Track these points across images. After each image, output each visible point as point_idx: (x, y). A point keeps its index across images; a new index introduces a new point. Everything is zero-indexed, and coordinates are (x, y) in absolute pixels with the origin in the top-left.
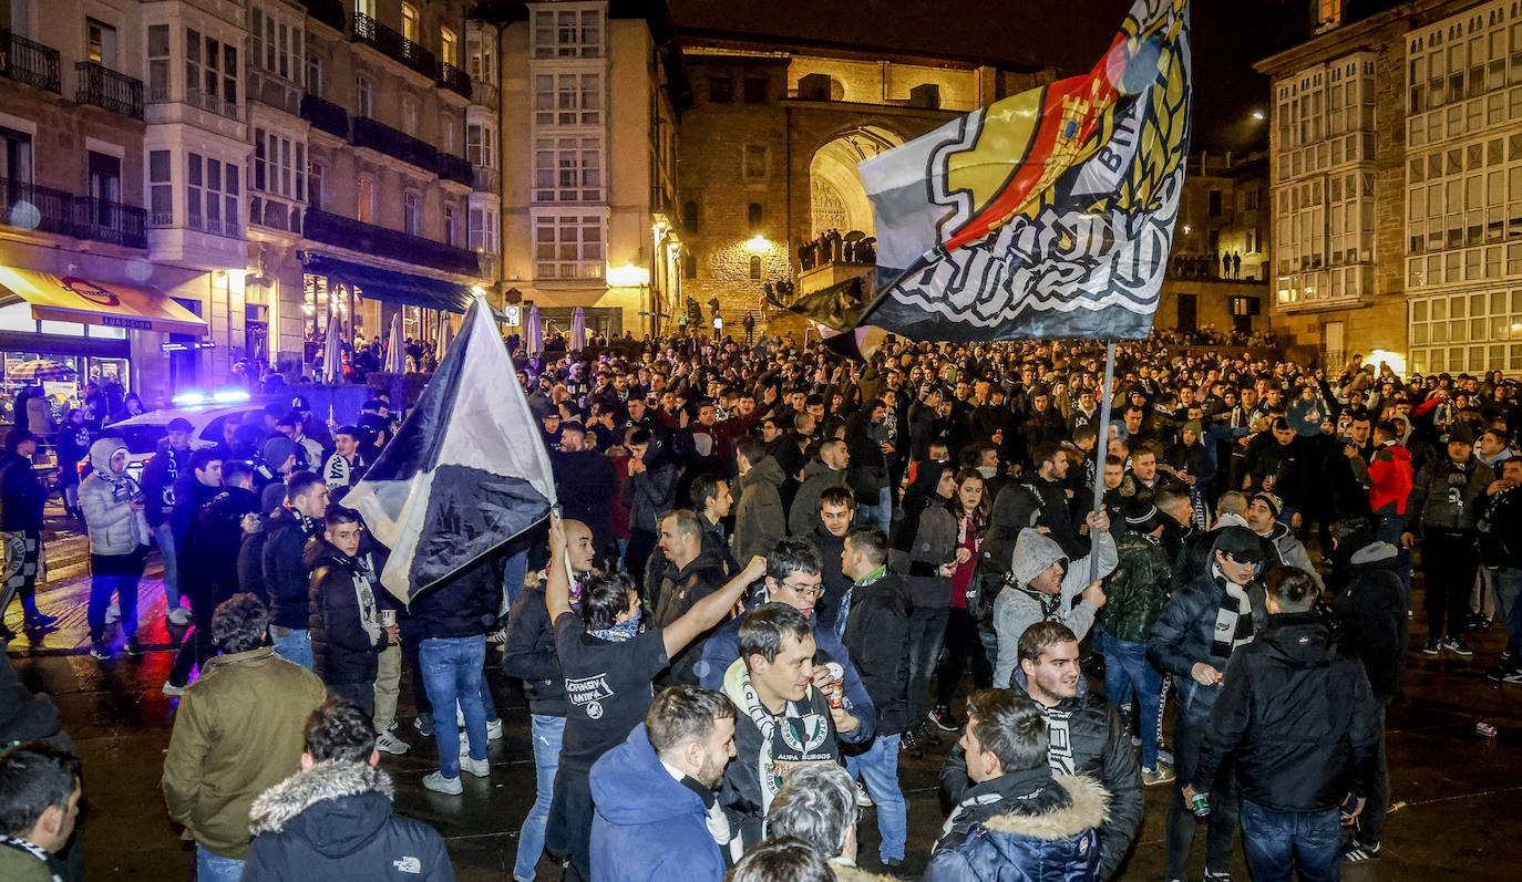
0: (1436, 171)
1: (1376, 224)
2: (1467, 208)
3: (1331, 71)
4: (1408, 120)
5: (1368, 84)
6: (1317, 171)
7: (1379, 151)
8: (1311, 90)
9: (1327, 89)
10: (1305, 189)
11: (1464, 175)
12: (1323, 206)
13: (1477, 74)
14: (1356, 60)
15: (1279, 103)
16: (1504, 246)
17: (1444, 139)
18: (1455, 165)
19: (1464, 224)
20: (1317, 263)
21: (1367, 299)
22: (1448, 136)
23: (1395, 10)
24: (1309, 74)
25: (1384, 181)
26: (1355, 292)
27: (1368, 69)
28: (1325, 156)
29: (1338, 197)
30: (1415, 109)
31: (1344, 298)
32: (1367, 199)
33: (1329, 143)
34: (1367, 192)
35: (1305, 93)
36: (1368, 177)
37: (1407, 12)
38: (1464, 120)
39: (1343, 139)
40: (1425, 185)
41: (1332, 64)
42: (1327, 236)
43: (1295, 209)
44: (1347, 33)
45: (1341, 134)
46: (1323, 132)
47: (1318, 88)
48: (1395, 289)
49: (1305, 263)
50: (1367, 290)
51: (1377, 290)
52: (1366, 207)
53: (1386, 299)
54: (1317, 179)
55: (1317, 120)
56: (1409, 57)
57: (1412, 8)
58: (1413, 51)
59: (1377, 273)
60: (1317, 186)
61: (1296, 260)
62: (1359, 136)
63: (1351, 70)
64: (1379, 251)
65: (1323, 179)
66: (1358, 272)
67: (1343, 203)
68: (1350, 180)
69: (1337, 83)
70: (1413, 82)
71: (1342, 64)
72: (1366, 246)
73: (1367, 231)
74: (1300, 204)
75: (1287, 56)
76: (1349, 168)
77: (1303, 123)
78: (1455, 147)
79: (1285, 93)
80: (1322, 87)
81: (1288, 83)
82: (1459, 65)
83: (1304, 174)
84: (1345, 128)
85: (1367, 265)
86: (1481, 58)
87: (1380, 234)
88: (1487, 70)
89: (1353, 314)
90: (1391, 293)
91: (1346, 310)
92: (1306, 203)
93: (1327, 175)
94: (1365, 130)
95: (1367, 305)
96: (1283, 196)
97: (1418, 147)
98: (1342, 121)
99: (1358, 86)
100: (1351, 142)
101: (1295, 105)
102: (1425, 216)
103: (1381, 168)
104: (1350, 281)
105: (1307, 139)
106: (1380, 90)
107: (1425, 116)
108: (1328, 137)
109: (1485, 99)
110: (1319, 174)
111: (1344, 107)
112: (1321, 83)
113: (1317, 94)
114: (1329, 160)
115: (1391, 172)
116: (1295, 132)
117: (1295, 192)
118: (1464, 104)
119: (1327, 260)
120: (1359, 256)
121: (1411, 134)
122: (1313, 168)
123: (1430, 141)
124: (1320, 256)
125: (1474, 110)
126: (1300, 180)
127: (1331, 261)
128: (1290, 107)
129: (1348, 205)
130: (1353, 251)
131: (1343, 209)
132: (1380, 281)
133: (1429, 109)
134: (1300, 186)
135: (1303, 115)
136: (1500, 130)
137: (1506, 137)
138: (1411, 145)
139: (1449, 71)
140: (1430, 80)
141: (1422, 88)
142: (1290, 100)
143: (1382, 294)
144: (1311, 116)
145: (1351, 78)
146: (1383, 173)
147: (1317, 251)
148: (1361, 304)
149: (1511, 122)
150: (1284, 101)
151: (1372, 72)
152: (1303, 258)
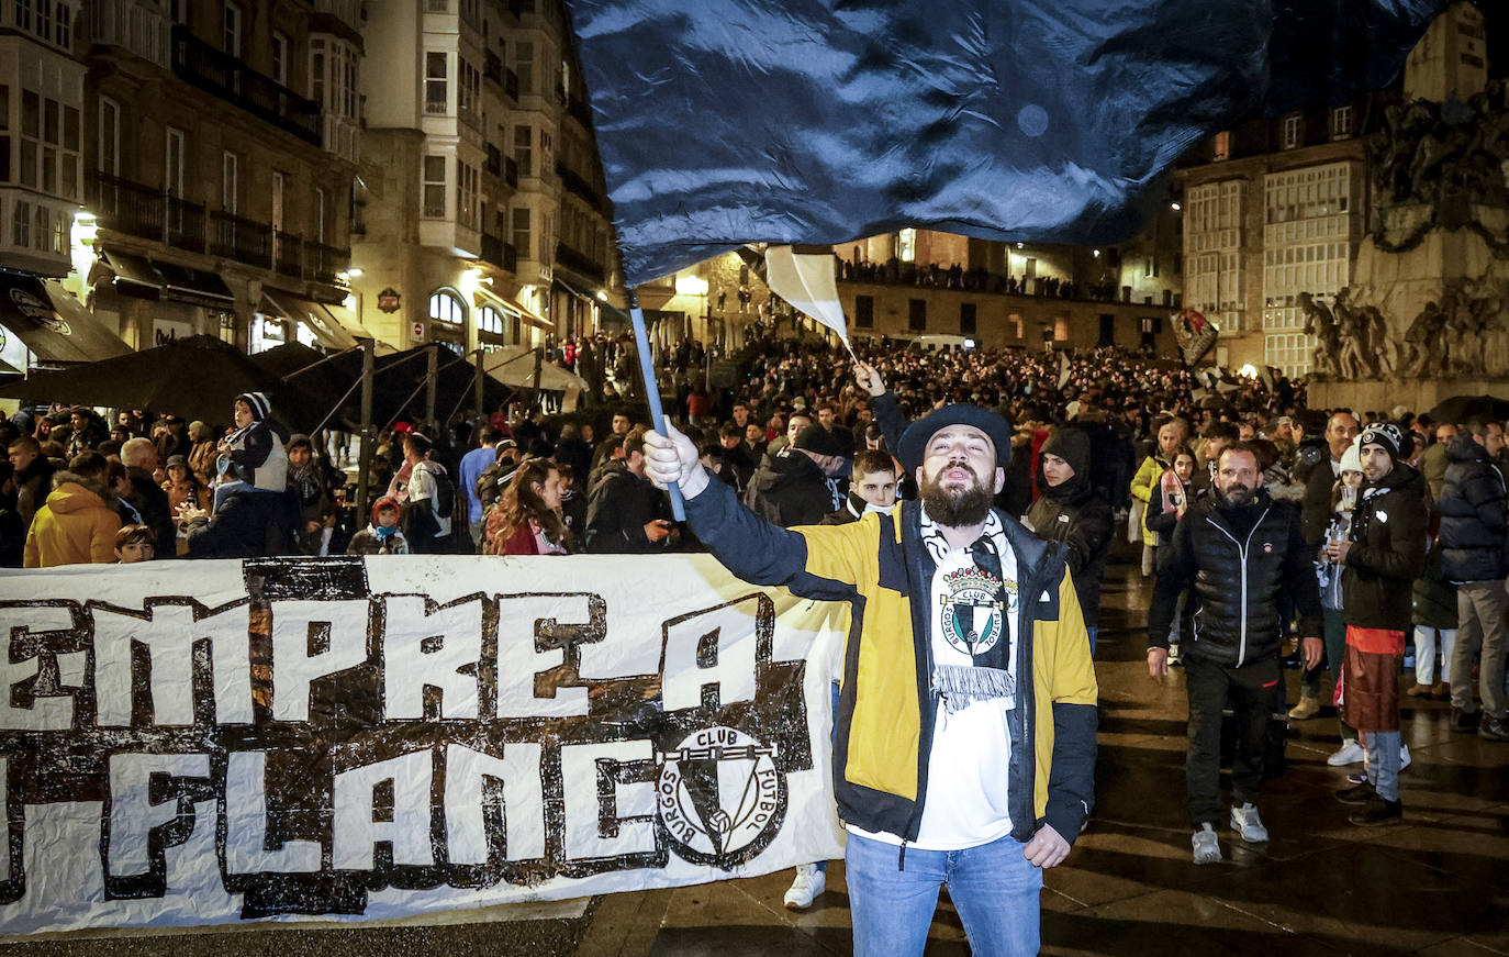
0: (1280, 260)
1: (1247, 287)
3: (1221, 189)
4: (1265, 228)
5: (1243, 199)
6: (1212, 249)
7: (1250, 243)
8: (1210, 198)
9: (1219, 200)
10: (1206, 260)
11: (1295, 264)
12: (1216, 272)
13: (1301, 206)
14: (1236, 185)
15: (1190, 201)
17: (1285, 242)
18: (1290, 258)
20: (1212, 308)
21: (1242, 334)
22: (1287, 240)
24: (1209, 187)
25: (1253, 261)
26: (1234, 328)
27: (1244, 191)
28: (1218, 241)
29: (1225, 269)
30: (1270, 221)
31: (1229, 331)
32: (1242, 271)
33: (1220, 233)
34: (1243, 267)
35: (1206, 199)
36: (1243, 260)
37: (1266, 160)
38: (1295, 232)
39: (1229, 232)
40: (1274, 267)
41: (1223, 184)
42: (1218, 291)
43: (1199, 272)
44: (1232, 165)
45: (1227, 229)
46: (1217, 225)
47: (1214, 198)
48: (1258, 330)
49: (1205, 309)
50: (1241, 328)
51: (1247, 329)
52: (1242, 276)
53: (1253, 335)
54: (1213, 254)
55: (1213, 217)
56: (1267, 190)
58: (1268, 185)
59: (1247, 317)
60: (1212, 259)
61: (1199, 306)
62: (1238, 232)
63: (1234, 190)
65: (1216, 255)
66: (1236, 314)
67: (1228, 271)
68: (1232, 258)
69: (1225, 196)
70: (1268, 205)
71: (1227, 186)
72: (1241, 301)
73: (1242, 291)
74: (1203, 268)
75: (1196, 172)
76: (1232, 251)
77: (1206, 218)
78: (1291, 246)
79: (1194, 196)
80: (1216, 197)
81: (1196, 190)
83: (1205, 250)
85: (1242, 312)
89: (1233, 341)
90: (1256, 331)
91: (1231, 338)
92: (1206, 271)
93: (1218, 253)
94: (1242, 229)
95: (1242, 337)
96: (1192, 261)
97: (1270, 244)
98: (1227, 220)
99: (1238, 200)
100: (1233, 236)
101: (1200, 205)
102: (1274, 286)
103: (1251, 251)
104: (1232, 321)
105: (1207, 228)
106: (1251, 204)
107: (1275, 226)
108: (1220, 229)
109: (1305, 223)
110: (1214, 252)
111: (1229, 211)
112: (1216, 194)
113: (1214, 201)
114: (1220, 244)
115: (1256, 256)
116: (1200, 223)
117: (1199, 261)
118: (1295, 223)
119: (1218, 307)
120: (1238, 306)
121: (1267, 235)
122: (1210, 247)
123: (1277, 241)
124: (1214, 304)
125: (1300, 228)
126: (1202, 254)
127: (1221, 308)
128: (1197, 205)
129: (1231, 274)
130: (1233, 303)
131: (1228, 276)
132: (1249, 322)
133: (1277, 222)
134: (1202, 258)
135: (1205, 213)
136: (1312, 242)
137: (1315, 247)
138: (1267, 241)
139: (1288, 202)
140: (1278, 206)
141: (1273, 209)
142: (1197, 201)
143: (1250, 330)
144: (1210, 215)
145: (1234, 195)
146: (1252, 256)
147: (1212, 301)
148: (1237, 336)
149: (1318, 237)
150: (1193, 201)
151: (1246, 192)
152: (1204, 304)
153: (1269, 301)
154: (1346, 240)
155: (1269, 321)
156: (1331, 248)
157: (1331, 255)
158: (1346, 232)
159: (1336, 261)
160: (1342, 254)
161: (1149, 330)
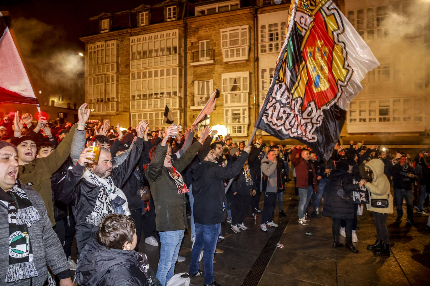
0: (139, 77)
1: (120, 91)
2: (148, 88)
3: (106, 44)
4: (131, 62)
5: (118, 49)
6: (101, 73)
7: (120, 70)
8: (100, 49)
9: (105, 49)
10: (98, 78)
11: (147, 79)
12: (104, 84)
13: (150, 52)
14: (114, 42)
15: (89, 51)
16: (159, 100)
17: (142, 68)
18: (145, 76)
19: (148, 93)
20: (102, 101)
21: (118, 113)
22: (143, 68)
23: (126, 30)
24: (100, 44)
25: (122, 78)
26: (114, 110)
28: (104, 69)
29: (108, 82)
30: (133, 59)
31: (111, 112)
32: (118, 83)
33: (106, 65)
34: (117, 81)
35: (98, 49)
36: (118, 77)
37: (129, 31)
38: (147, 64)
39: (110, 65)
40: (136, 81)
41: (107, 42)
42: (105, 93)
43: (94, 84)
44: (111, 34)
45: (110, 63)
46: (104, 61)
47: (102, 48)
48: (127, 110)
49: (98, 101)
50: (117, 110)
51: (120, 110)
52: (117, 85)
53: (123, 113)
54: (102, 76)
55: (102, 58)
56: (131, 44)
57: (131, 31)
58: (132, 42)
59: (120, 105)
60: (102, 77)
61: (95, 100)
62: (115, 64)
63: (113, 45)
64: (121, 99)
65: (104, 76)
66: (115, 104)
67: (110, 83)
68: (112, 77)
69: (108, 48)
70: (132, 51)
71: (110, 43)
72: (117, 98)
73: (117, 93)
74: (96, 82)
75: (91, 38)
76: (112, 73)
77: (98, 58)
78: (145, 71)
79: (91, 48)
80: (104, 48)
81: (92, 45)
82: (145, 48)
83: (97, 73)
84: (111, 61)
85: (117, 102)
86: (151, 47)
87: (121, 94)
88: (153, 51)
89: (112, 117)
90: (124, 111)
91: (110, 115)
92: (98, 82)
93: (105, 75)
94: (117, 63)
95: (117, 114)
96: (90, 80)
97: (134, 70)
98: (110, 59)
99: (115, 49)
100: (113, 66)
101: (95, 52)
102: (136, 89)
103: (121, 74)
104: (112, 107)
105: (98, 63)
106: (121, 52)
107: (136, 61)
108: (106, 63)
109: (153, 59)
110: (103, 74)
111: (110, 55)
112: (103, 47)
113: (102, 50)
114: (106, 70)
115: (124, 76)
116: (95, 60)
117: (94, 79)
118: (147, 59)
119: (105, 100)
120: (115, 100)
121: (132, 65)
122: (100, 72)
123: (137, 68)
124: (103, 98)
125: (150, 61)
126: (96, 75)
127: (106, 101)
128: (93, 52)
129: (112, 84)
130: (113, 98)
131: (110, 85)
132: (121, 108)
133: (137, 59)
134: (96, 77)
135: (97, 56)
136: (158, 68)
137: (159, 70)
138: (131, 69)
139: (143, 50)
140: (137, 51)
141: (135, 53)
142: (93, 51)
143: (122, 111)
144: (100, 56)
145: (113, 47)
146: (122, 76)
147: (102, 97)
148: (115, 114)
149: (161, 66)
150: (91, 51)
151: (119, 47)
152: (97, 99)
153: (134, 97)
154: (177, 67)
155: (133, 106)
156: (168, 70)
157: (168, 74)
158: (177, 63)
159: (171, 76)
160: (174, 73)
161: (62, 117)
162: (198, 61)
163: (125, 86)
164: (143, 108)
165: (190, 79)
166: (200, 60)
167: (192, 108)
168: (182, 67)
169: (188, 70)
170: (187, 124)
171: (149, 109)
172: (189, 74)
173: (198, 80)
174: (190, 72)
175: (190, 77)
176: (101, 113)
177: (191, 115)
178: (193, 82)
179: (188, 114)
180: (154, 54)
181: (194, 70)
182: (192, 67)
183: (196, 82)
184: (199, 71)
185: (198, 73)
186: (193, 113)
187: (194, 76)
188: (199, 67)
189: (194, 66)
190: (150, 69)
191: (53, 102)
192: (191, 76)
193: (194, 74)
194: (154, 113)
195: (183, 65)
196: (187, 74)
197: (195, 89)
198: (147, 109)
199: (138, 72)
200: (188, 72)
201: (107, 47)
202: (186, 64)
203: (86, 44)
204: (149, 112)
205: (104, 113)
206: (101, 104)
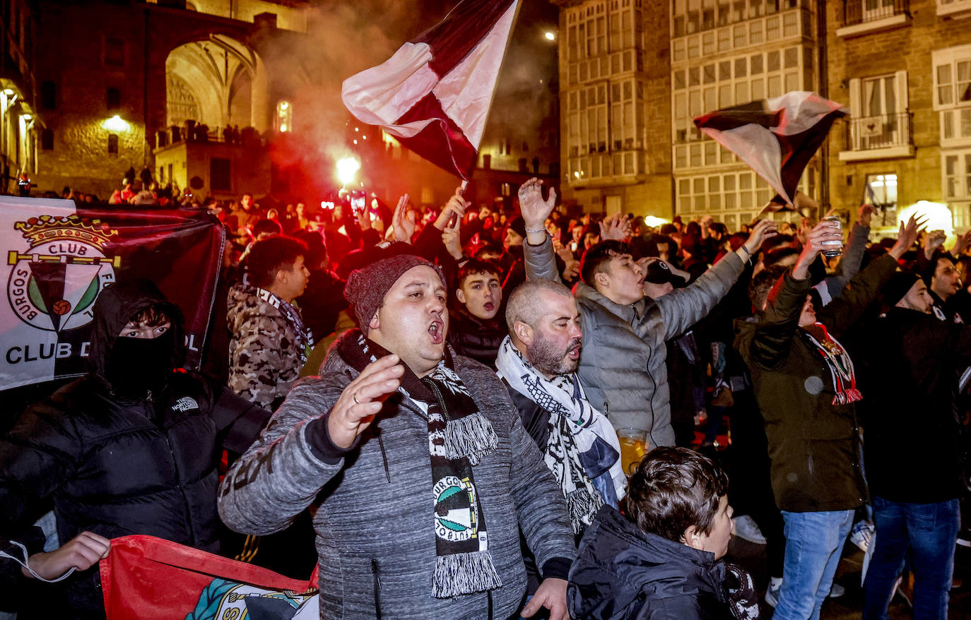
0: (695, 81)
1: (646, 120)
3: (610, 3)
4: (672, 42)
5: (638, 13)
6: (599, 77)
7: (646, 65)
8: (595, 16)
9: (608, 16)
10: (591, 91)
11: (717, 84)
12: (606, 105)
13: (723, 10)
15: (568, 25)
17: (701, 57)
18: (710, 77)
20: (602, 149)
21: (641, 178)
22: (704, 54)
24: (593, 3)
25: (652, 87)
26: (633, 172)
27: (638, 3)
28: (607, 67)
29: (617, 98)
30: (677, 35)
31: (624, 176)
32: (640, 101)
33: (610, 57)
34: (639, 96)
35: (591, 17)
36: (640, 85)
38: (716, 43)
39: (621, 55)
40: (686, 91)
42: (610, 128)
43: (583, 107)
45: (619, 50)
46: (605, 48)
47: (600, 15)
48: (665, 170)
49: (592, 150)
50: (641, 171)
51: (647, 172)
52: (639, 107)
53: (655, 178)
54: (601, 84)
55: (600, 39)
59: (647, 158)
60: (601, 89)
61: (584, 147)
62: (633, 53)
64: (648, 141)
65: (605, 85)
66: (635, 154)
67: (622, 102)
68: (627, 85)
69: (615, 12)
70: (674, 13)
72: (640, 139)
73: (640, 125)
74: (587, 103)
76: (626, 77)
77: (589, 41)
78: (709, 63)
79: (573, 18)
80: (604, 14)
81: (575, 11)
83: (589, 80)
84: (621, 46)
85: (640, 150)
87: (650, 128)
88: (732, 8)
89: (629, 189)
90: (659, 174)
91: (624, 186)
92: (592, 103)
93: (608, 81)
94: (638, 48)
95: (641, 183)
96: (573, 97)
97: (680, 62)
98: (619, 41)
99: (632, 14)
100: (627, 57)
101: (582, 27)
102: (687, 114)
103: (649, 77)
104: (629, 162)
105: (592, 53)
106: (646, 19)
107: (686, 39)
108: (609, 52)
109: (731, 28)
110: (603, 81)
111: (620, 29)
112: (602, 10)
113: (600, 19)
114: (610, 70)
115: (655, 82)
116: (583, 48)
117: (583, 94)
118: (715, 31)
119: (610, 147)
120: (635, 144)
121: (675, 51)
122: (597, 76)
123: (689, 58)
124: (604, 143)
125: (723, 36)
126: (587, 85)
127: (613, 147)
128: (578, 28)
129: (625, 104)
130: (629, 141)
131: (622, 107)
132: (649, 164)
133: (687, 33)
134: (587, 89)
135: (589, 35)
136: (743, 52)
137: (748, 57)
138: (675, 60)
139: (703, 7)
140: (689, 12)
141: (682, 18)
142: (577, 23)
143: (651, 174)
144: (595, 36)
145: (626, 8)
146: (650, 82)
147: (602, 140)
148: (635, 182)
149: (752, 46)
150: (573, 24)
151: (640, 6)
152: (591, 145)
153: (682, 134)
154: (797, 43)
155: (681, 159)
156: (773, 56)
157: (774, 66)
158: (797, 33)
159: (782, 72)
160: (791, 62)
161: (508, 193)
162: (860, 21)
163: (660, 108)
164: (706, 163)
165: (835, 74)
166: (864, 17)
167: (844, 156)
168: (813, 42)
169: (829, 50)
170: (831, 202)
171: (724, 165)
172: (833, 62)
173: (861, 75)
174: (835, 55)
175: (836, 70)
176: (600, 179)
177: (842, 176)
178: (846, 83)
179: (833, 173)
180: (732, 15)
181: (847, 49)
182: (842, 40)
183: (855, 83)
184: (861, 48)
185: (859, 57)
186: (849, 170)
187: (848, 65)
188: (861, 39)
189: (848, 38)
190: (723, 55)
191: (487, 158)
192: (839, 66)
193: (847, 58)
194: (737, 175)
195: (816, 38)
196: (827, 62)
197: (851, 103)
198: (718, 165)
199: (693, 66)
200: (831, 55)
201: (612, 9)
202: (822, 33)
203: (562, 8)
204: (722, 171)
205: (608, 181)
206: (601, 158)
